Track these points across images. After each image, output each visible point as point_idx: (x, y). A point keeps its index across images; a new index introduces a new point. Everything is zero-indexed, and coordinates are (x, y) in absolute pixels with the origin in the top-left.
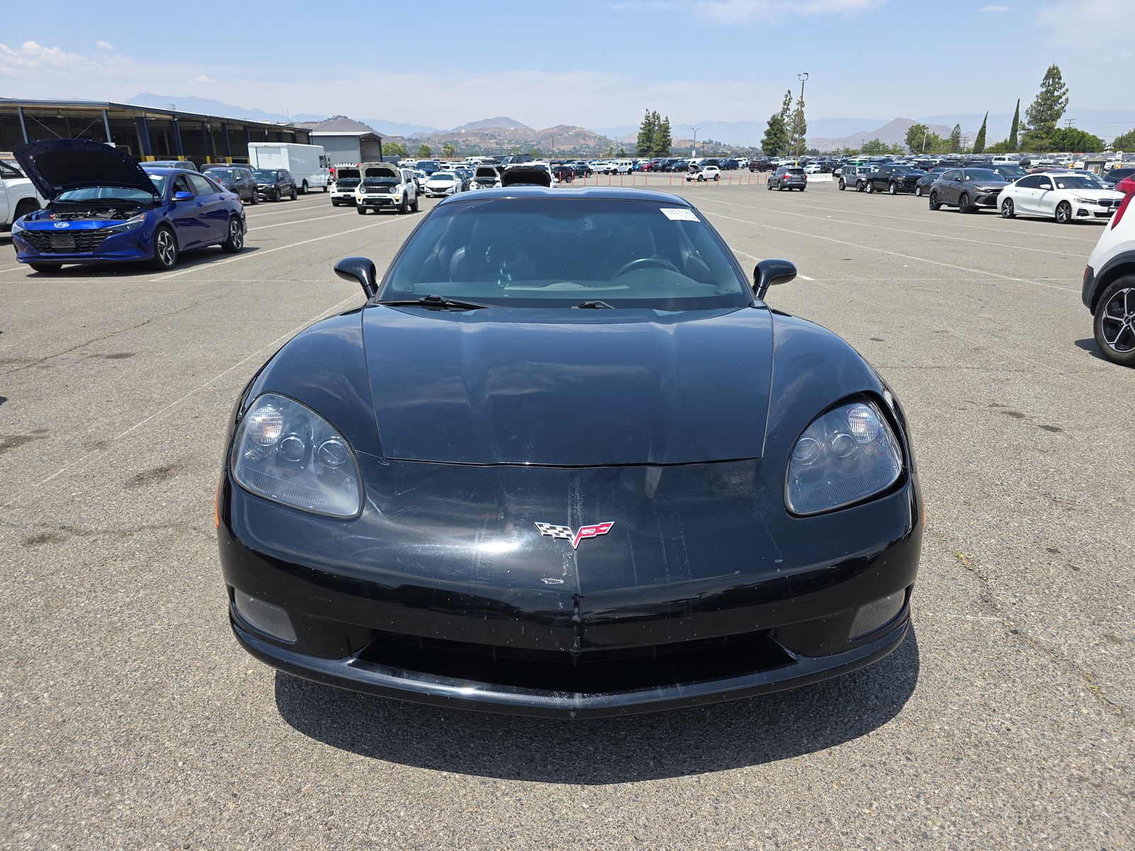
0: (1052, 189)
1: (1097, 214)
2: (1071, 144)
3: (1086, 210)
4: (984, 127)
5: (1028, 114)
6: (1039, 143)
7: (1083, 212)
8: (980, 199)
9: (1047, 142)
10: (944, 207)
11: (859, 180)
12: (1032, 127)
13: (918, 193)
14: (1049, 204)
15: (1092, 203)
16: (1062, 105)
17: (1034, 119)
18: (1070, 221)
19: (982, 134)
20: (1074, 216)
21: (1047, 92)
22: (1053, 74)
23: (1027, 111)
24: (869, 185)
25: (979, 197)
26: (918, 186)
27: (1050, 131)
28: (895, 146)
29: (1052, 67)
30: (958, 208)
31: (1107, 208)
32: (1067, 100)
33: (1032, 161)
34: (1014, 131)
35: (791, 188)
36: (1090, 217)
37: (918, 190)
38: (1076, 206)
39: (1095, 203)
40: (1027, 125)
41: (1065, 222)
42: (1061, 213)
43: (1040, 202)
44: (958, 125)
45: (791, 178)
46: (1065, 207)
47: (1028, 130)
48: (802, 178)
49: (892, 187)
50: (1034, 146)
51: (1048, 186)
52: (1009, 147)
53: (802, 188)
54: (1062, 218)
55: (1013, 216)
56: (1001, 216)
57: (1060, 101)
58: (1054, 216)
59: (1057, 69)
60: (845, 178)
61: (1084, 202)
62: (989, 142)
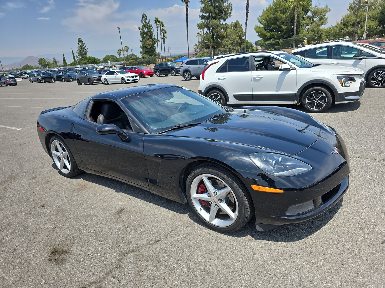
0: (117, 75)
1: (132, 80)
2: (93, 61)
3: (129, 79)
4: (64, 58)
5: (77, 53)
6: (84, 62)
7: (128, 80)
8: (95, 80)
9: (86, 61)
10: (83, 84)
11: (38, 79)
12: (80, 57)
13: (64, 81)
14: (118, 79)
15: (129, 77)
16: (86, 50)
17: (80, 55)
18: (126, 83)
19: (64, 60)
20: (127, 81)
21: (80, 46)
22: (80, 40)
23: (77, 52)
24: (43, 80)
25: (94, 79)
26: (63, 79)
27: (86, 58)
28: (35, 66)
29: (79, 38)
30: (89, 84)
31: (134, 78)
32: (87, 48)
33: (86, 67)
34: (74, 58)
35: (10, 85)
36: (130, 81)
37: (63, 80)
38: (126, 79)
39: (130, 77)
40: (78, 56)
41: (125, 84)
42: (122, 81)
43: (115, 79)
44: (54, 58)
45: (10, 81)
46: (123, 79)
47: (79, 58)
48: (14, 80)
49: (53, 80)
50: (83, 63)
51: (116, 74)
52: (75, 63)
53: (16, 84)
54: (123, 82)
55: (108, 84)
56: (105, 84)
57: (85, 49)
58: (121, 82)
59: (81, 39)
60: (31, 79)
61: (127, 77)
62: (68, 63)
